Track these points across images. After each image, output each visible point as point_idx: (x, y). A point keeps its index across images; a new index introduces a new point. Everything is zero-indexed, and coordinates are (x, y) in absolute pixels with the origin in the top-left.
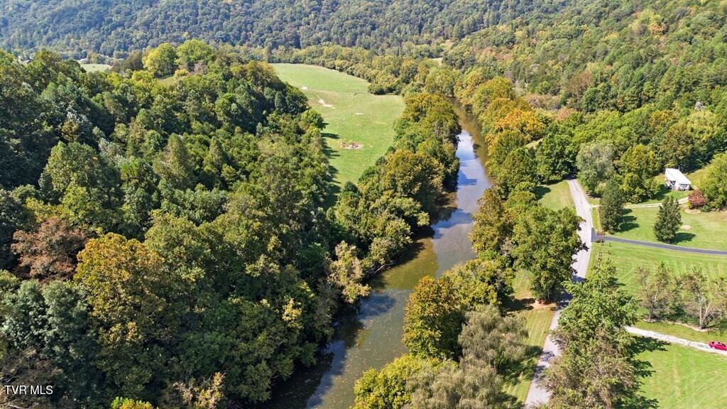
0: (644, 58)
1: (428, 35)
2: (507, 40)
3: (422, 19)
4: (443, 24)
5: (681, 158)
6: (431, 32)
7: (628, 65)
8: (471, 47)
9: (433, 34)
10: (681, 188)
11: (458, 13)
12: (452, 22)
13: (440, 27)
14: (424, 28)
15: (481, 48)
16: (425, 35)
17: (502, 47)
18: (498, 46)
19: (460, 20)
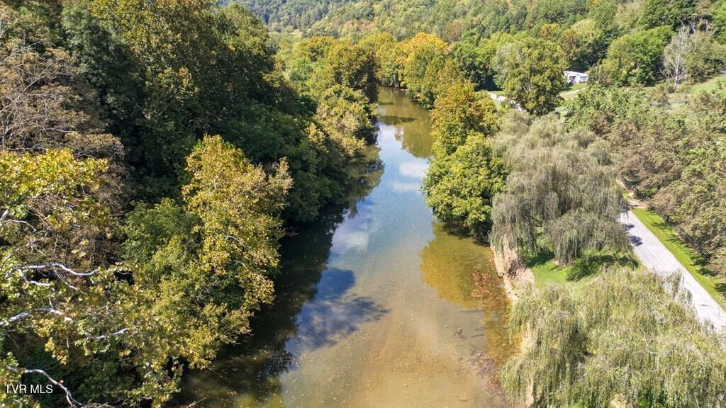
0: (501, 10)
1: (276, 23)
2: (367, 12)
3: (267, 11)
4: (289, 14)
5: (574, 59)
6: (279, 21)
7: (493, 13)
8: (331, 23)
9: (282, 23)
10: (582, 81)
11: (303, 4)
12: (298, 11)
13: (287, 17)
14: (270, 18)
15: (341, 23)
16: (273, 24)
17: (363, 20)
18: (358, 19)
19: (306, 10)
